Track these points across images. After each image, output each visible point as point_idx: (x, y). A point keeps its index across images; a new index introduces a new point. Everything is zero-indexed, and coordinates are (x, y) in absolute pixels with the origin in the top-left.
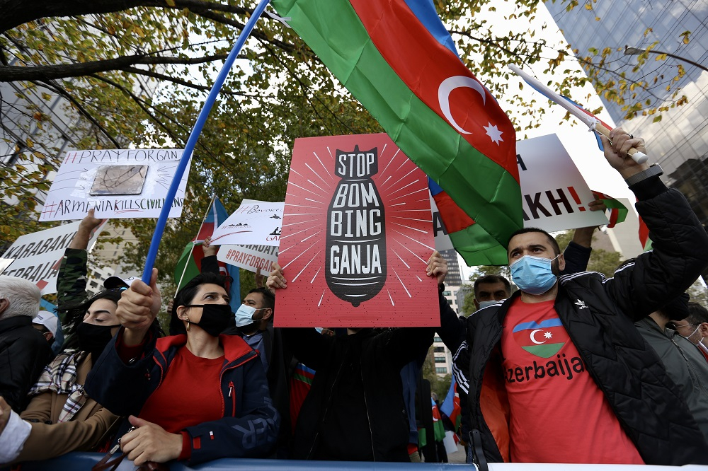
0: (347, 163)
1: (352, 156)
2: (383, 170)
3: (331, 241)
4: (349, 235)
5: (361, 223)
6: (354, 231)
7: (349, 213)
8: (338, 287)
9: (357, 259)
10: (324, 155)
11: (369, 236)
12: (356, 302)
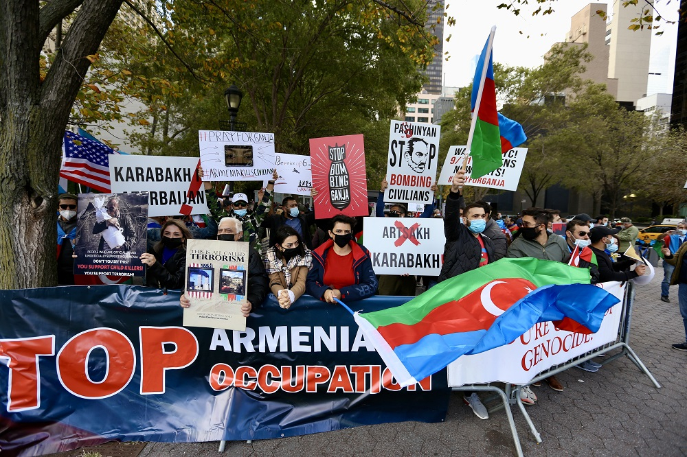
0: (333, 153)
1: (335, 149)
2: (348, 157)
3: (331, 189)
4: (337, 186)
5: (341, 181)
6: (339, 185)
7: (336, 177)
8: (335, 205)
9: (340, 195)
10: (323, 148)
11: (344, 186)
12: (341, 209)
